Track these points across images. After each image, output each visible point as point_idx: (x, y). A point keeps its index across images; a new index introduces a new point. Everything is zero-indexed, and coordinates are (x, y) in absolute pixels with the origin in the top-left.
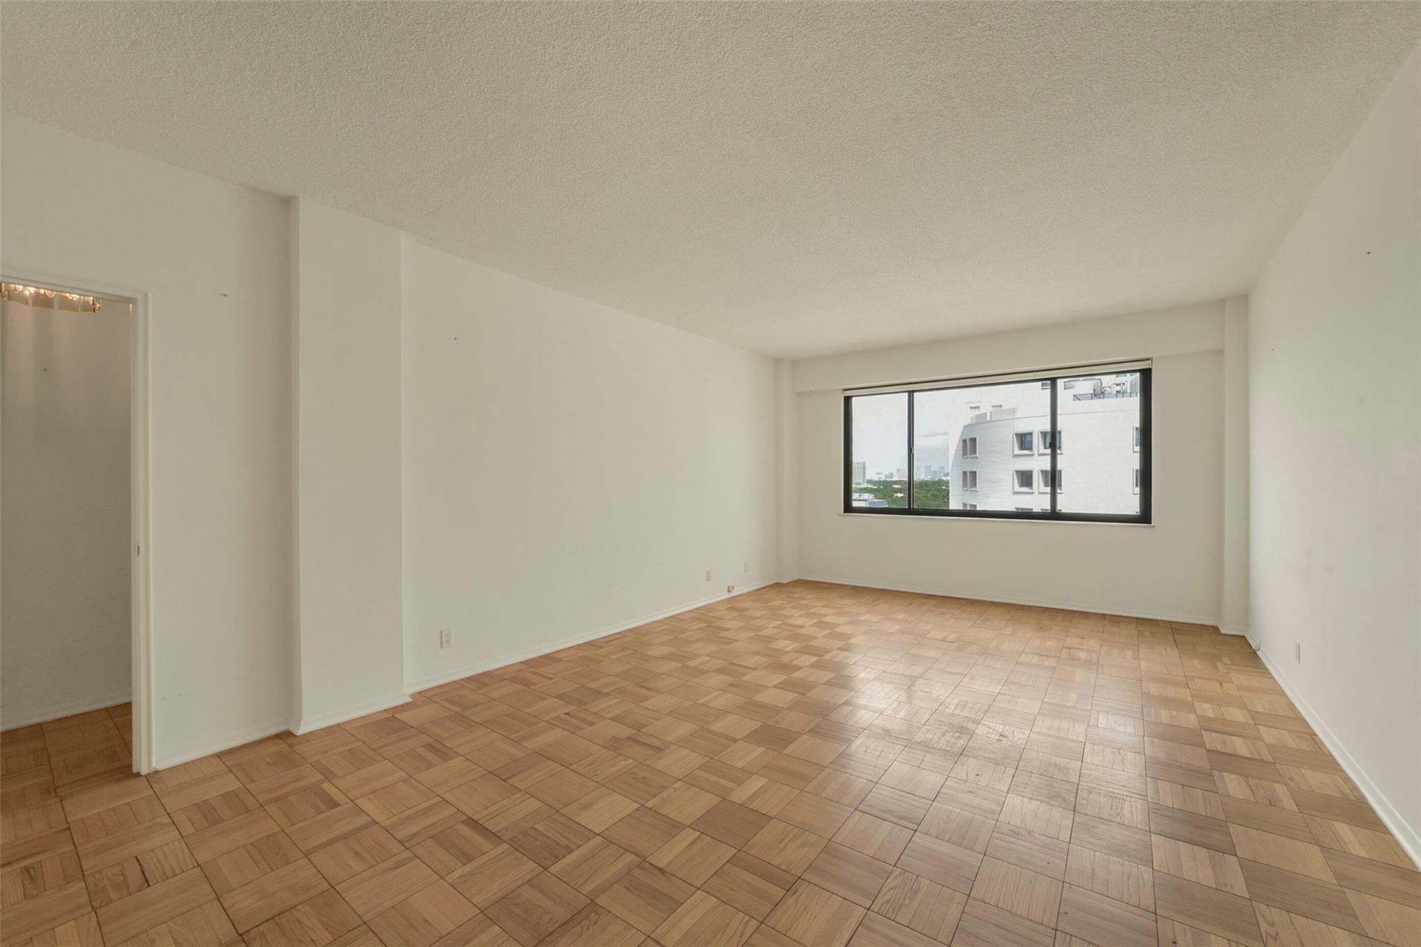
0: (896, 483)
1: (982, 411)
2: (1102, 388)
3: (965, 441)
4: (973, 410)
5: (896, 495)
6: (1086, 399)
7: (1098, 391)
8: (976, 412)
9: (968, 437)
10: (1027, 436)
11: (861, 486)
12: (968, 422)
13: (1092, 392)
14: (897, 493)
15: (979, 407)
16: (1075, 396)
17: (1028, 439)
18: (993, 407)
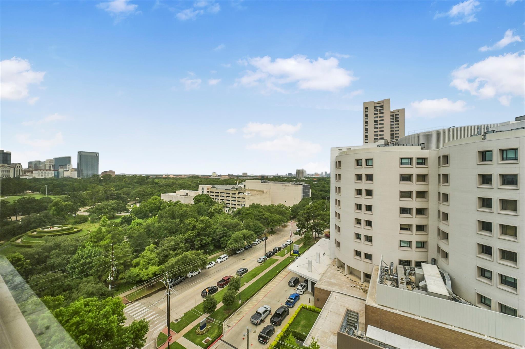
0: (314, 178)
1: (343, 150)
2: (387, 143)
3: (336, 162)
4: (340, 150)
5: (314, 182)
6: (382, 146)
7: (386, 143)
8: (341, 151)
9: (337, 161)
10: (360, 161)
11: (302, 179)
12: (338, 155)
13: (384, 144)
14: (314, 181)
15: (342, 149)
16: (378, 145)
17: (360, 162)
18: (347, 149)
